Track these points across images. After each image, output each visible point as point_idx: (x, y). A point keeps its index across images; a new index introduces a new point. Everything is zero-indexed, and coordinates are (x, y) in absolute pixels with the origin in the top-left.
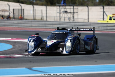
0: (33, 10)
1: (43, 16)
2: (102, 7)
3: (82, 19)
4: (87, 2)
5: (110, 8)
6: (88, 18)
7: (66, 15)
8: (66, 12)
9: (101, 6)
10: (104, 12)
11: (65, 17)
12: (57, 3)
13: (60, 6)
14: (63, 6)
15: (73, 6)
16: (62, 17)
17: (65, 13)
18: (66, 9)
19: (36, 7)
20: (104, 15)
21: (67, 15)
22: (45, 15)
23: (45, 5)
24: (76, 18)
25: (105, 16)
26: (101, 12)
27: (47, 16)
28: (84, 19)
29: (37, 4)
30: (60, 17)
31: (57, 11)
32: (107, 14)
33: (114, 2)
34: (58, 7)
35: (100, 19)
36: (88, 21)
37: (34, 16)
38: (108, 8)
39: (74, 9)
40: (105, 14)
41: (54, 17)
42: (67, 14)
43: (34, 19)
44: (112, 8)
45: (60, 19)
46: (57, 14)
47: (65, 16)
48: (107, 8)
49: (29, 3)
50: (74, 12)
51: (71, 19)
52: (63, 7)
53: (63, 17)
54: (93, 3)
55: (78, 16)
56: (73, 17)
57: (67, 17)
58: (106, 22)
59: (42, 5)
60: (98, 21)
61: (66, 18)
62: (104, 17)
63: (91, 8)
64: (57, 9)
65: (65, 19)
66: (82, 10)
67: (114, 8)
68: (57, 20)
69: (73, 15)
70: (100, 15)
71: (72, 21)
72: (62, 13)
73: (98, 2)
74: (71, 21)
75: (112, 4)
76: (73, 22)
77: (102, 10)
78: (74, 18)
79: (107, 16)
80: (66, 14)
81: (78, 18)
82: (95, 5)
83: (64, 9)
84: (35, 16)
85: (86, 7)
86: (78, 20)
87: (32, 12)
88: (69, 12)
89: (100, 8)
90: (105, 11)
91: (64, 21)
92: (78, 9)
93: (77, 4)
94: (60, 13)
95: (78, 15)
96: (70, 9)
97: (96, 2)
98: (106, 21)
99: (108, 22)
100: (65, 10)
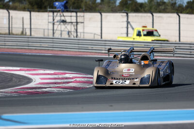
0: (8, 17)
1: (26, 29)
2: (125, 14)
3: (91, 33)
4: (100, 6)
5: (138, 16)
6: (101, 33)
7: (63, 27)
8: (64, 22)
9: (124, 12)
10: (128, 23)
11: (61, 31)
12: (48, 7)
13: (53, 12)
14: (59, 11)
15: (76, 12)
16: (56, 30)
17: (62, 23)
18: (63, 16)
19: (13, 13)
20: (127, 28)
21: (66, 27)
22: (29, 27)
23: (28, 11)
24: (81, 33)
25: (130, 29)
26: (123, 22)
27: (31, 28)
28: (95, 34)
29: (15, 9)
30: (53, 30)
31: (48, 19)
32: (134, 27)
33: (146, 7)
34: (51, 14)
35: (122, 34)
36: (101, 38)
37: (9, 28)
38: (136, 16)
39: (77, 16)
40: (129, 26)
41: (44, 29)
42: (66, 25)
43: (9, 34)
44: (141, 16)
45: (54, 33)
46: (48, 25)
47: (62, 29)
48: (133, 16)
49: (2, 6)
50: (77, 23)
51: (71, 34)
52: (59, 14)
53: (59, 30)
54: (109, 6)
55: (84, 29)
56: (75, 31)
57: (66, 29)
58: (131, 40)
59: (24, 9)
60: (119, 37)
61: (63, 32)
62: (127, 32)
63: (107, 16)
64: (49, 16)
65: (61, 34)
66: (90, 19)
67: (144, 16)
68: (48, 35)
69: (75, 27)
70: (122, 28)
71: (74, 37)
72: (58, 23)
73: (118, 6)
74: (72, 37)
75: (142, 10)
76: (76, 38)
77: (125, 19)
78: (77, 32)
79: (133, 29)
80: (64, 25)
81: (84, 33)
82: (114, 10)
83: (61, 16)
84: (12, 28)
85: (99, 14)
86: (84, 35)
87: (6, 21)
88: (69, 23)
89: (122, 16)
90: (129, 20)
91: (60, 37)
92: (84, 16)
93: (83, 8)
94: (54, 24)
95: (84, 26)
96: (71, 16)
97: (115, 6)
98: (131, 37)
99: (135, 40)
100: (63, 18)
